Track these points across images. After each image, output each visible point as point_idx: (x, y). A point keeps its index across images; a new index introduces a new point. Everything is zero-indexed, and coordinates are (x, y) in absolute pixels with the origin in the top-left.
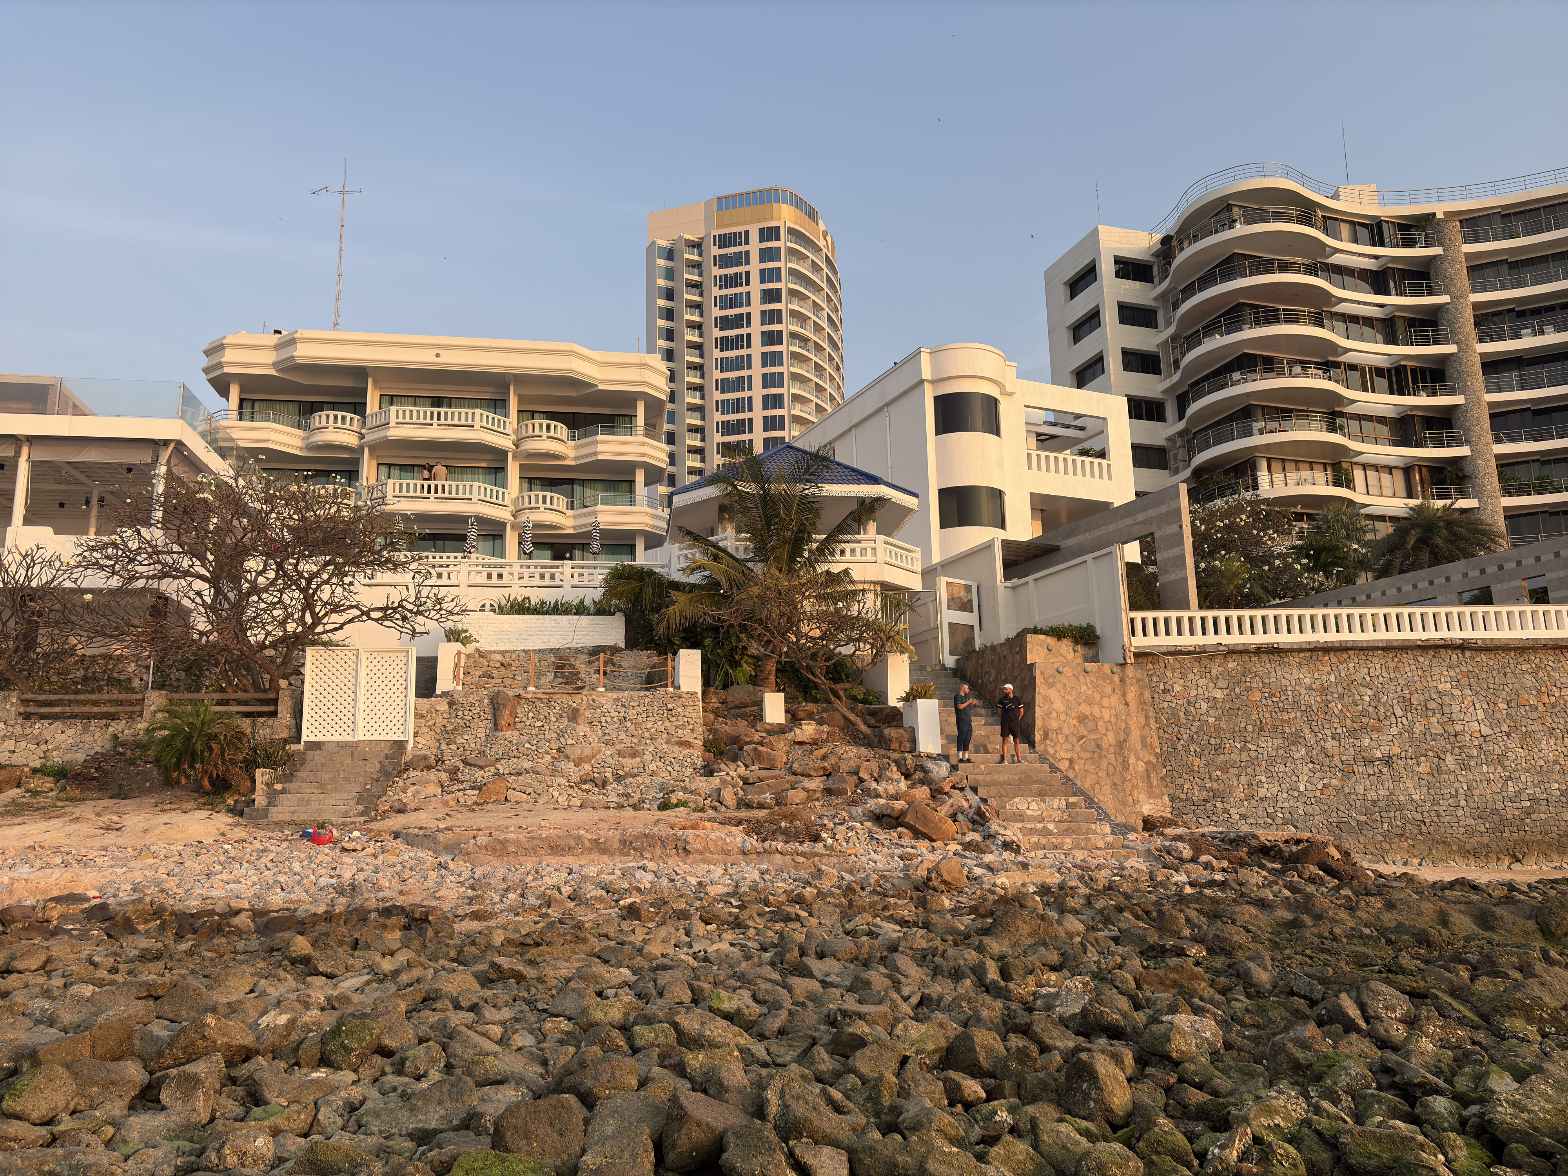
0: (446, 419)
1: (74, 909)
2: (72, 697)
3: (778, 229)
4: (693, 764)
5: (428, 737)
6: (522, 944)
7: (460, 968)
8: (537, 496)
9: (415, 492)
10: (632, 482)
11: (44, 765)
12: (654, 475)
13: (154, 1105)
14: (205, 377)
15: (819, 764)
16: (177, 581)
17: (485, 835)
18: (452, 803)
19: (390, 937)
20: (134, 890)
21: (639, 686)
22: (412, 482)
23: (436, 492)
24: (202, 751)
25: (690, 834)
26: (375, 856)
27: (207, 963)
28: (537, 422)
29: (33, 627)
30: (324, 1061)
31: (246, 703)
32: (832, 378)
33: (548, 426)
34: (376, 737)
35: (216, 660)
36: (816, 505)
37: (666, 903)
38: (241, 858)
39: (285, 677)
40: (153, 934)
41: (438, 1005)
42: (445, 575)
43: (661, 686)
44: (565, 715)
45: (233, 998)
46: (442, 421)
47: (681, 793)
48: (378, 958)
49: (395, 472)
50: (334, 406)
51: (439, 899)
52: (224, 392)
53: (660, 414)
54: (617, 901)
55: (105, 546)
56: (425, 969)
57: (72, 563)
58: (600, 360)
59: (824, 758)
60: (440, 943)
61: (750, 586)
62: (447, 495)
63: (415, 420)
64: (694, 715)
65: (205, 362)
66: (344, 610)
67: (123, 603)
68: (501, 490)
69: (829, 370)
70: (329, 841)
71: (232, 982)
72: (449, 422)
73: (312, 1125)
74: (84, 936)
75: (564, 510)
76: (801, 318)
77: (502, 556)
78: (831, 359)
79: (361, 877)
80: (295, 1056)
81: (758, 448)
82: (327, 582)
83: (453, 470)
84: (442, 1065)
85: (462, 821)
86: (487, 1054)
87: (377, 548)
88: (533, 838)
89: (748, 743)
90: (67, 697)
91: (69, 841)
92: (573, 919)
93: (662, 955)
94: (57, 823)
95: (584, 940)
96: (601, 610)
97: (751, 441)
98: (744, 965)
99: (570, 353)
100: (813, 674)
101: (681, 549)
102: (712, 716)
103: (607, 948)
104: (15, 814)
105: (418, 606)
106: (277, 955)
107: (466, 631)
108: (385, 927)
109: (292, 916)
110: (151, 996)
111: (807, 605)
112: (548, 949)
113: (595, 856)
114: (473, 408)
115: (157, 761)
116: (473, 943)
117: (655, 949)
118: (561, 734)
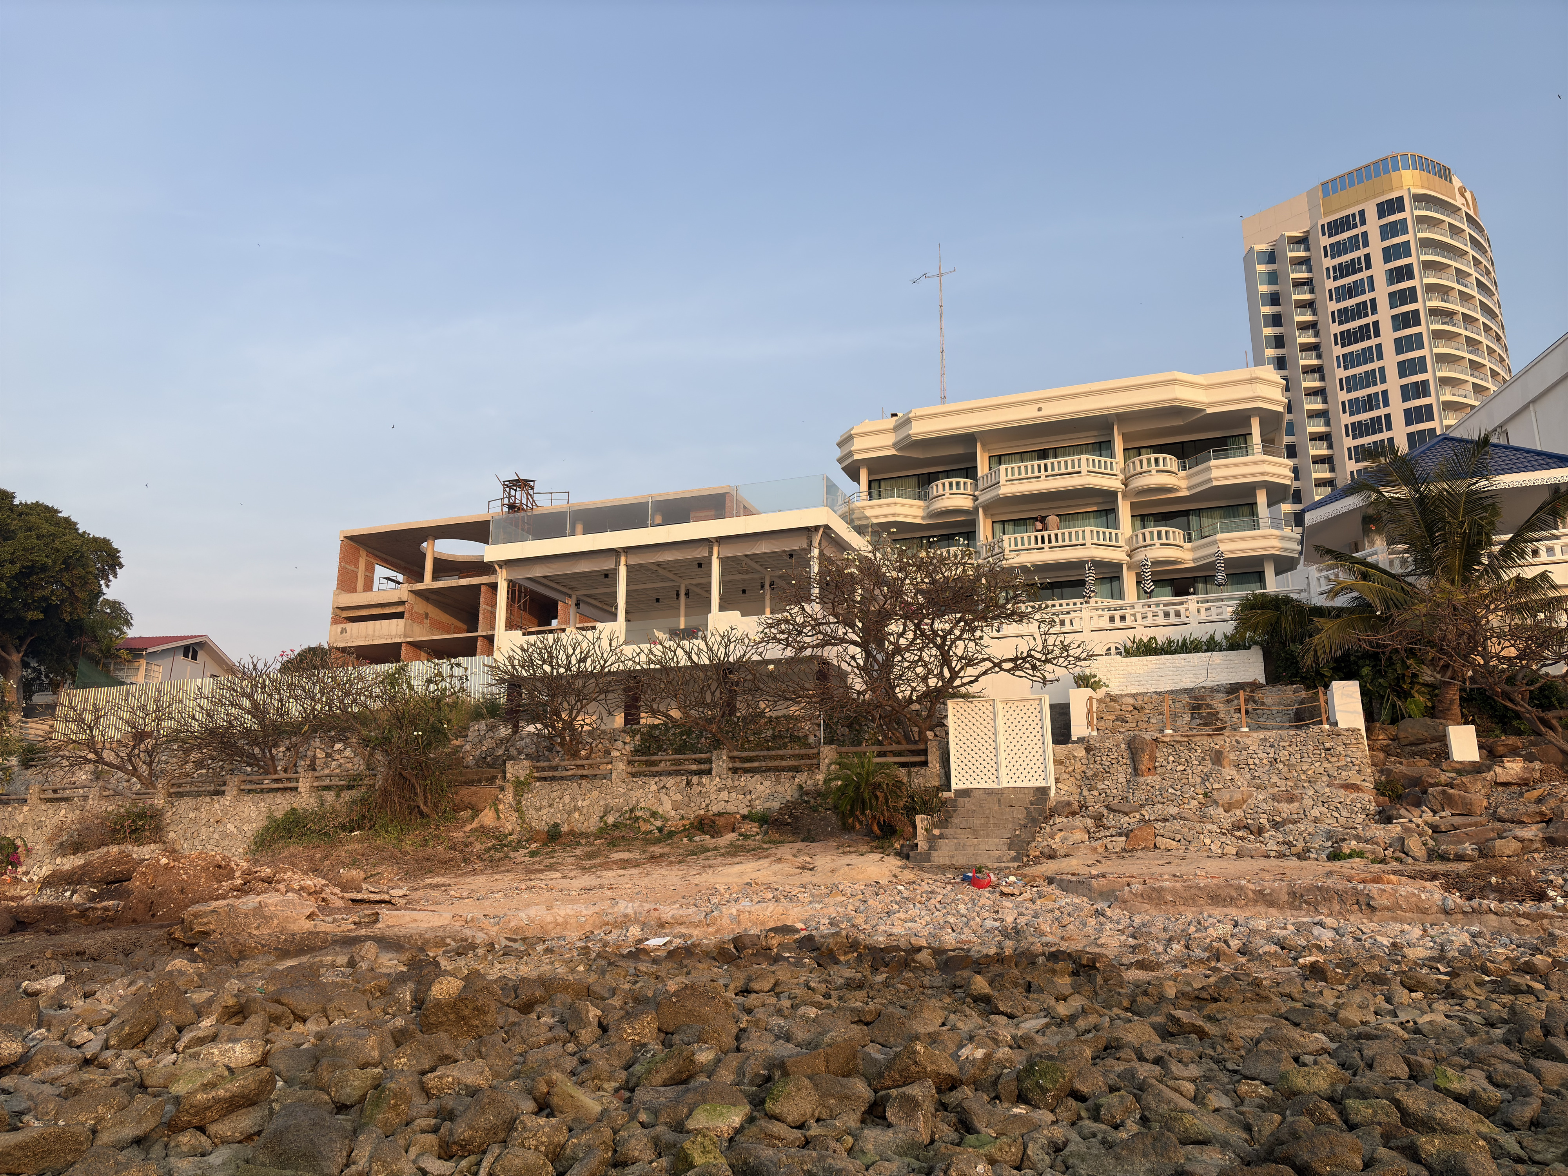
0: (1053, 469)
1: (789, 939)
2: (765, 753)
3: (1400, 199)
4: (1364, 809)
5: (1069, 783)
6: (1197, 997)
7: (1136, 1018)
8: (1151, 533)
9: (1030, 544)
10: (1253, 505)
11: (750, 812)
12: (1277, 493)
13: (880, 1121)
14: (839, 466)
15: (1533, 808)
16: (836, 648)
17: (1139, 883)
18: (1101, 850)
19: (1060, 981)
20: (831, 924)
21: (1287, 724)
22: (1025, 535)
23: (1050, 542)
24: (870, 800)
25: (1373, 888)
26: (1033, 901)
27: (902, 995)
28: (1144, 458)
29: (733, 695)
30: (1022, 1098)
31: (900, 754)
32: (1491, 351)
33: (1157, 460)
34: (1019, 784)
35: (872, 716)
36: (1490, 501)
37: (1355, 964)
38: (914, 899)
39: (931, 730)
40: (853, 965)
41: (1122, 1054)
42: (1067, 622)
43: (1314, 724)
44: (1207, 758)
45: (930, 1030)
46: (1050, 472)
47: (1354, 843)
48: (1052, 1002)
49: (1009, 527)
50: (948, 474)
51: (1101, 946)
52: (855, 477)
53: (1278, 428)
54: (1295, 959)
55: (778, 623)
56: (1101, 1016)
57: (758, 639)
58: (1205, 383)
59: (1540, 801)
60: (1111, 991)
61: (1414, 604)
62: (1060, 543)
63: (1023, 475)
64: (1359, 754)
65: (838, 453)
66: (977, 664)
67: (796, 670)
68: (1113, 531)
69: (1486, 342)
70: (988, 885)
71: (927, 1014)
72: (1056, 471)
73: (1022, 1159)
74: (799, 964)
75: (1182, 543)
76: (1443, 291)
77: (1121, 598)
78: (1487, 328)
79: (1022, 921)
80: (994, 1090)
81: (1402, 446)
82: (959, 638)
83: (1065, 519)
84: (1138, 1117)
85: (1114, 868)
86: (1183, 1111)
87: (1002, 601)
88: (1190, 887)
89: (1433, 785)
90: (762, 753)
91: (775, 879)
92: (1248, 975)
93: (1362, 1022)
94: (765, 862)
95: (1267, 999)
96: (1234, 644)
97: (1391, 440)
98: (1469, 1041)
99: (1173, 382)
100: (1512, 701)
101: (1321, 571)
102: (1381, 755)
103: (1293, 1010)
104: (734, 855)
105: (1046, 655)
106: (960, 993)
107: (1095, 676)
108: (1054, 972)
109: (968, 956)
110: (861, 1021)
111: (1494, 620)
112: (1227, 1005)
113: (1262, 909)
114: (1078, 454)
115: (836, 807)
116: (1145, 993)
117: (1352, 1015)
118: (1206, 778)
